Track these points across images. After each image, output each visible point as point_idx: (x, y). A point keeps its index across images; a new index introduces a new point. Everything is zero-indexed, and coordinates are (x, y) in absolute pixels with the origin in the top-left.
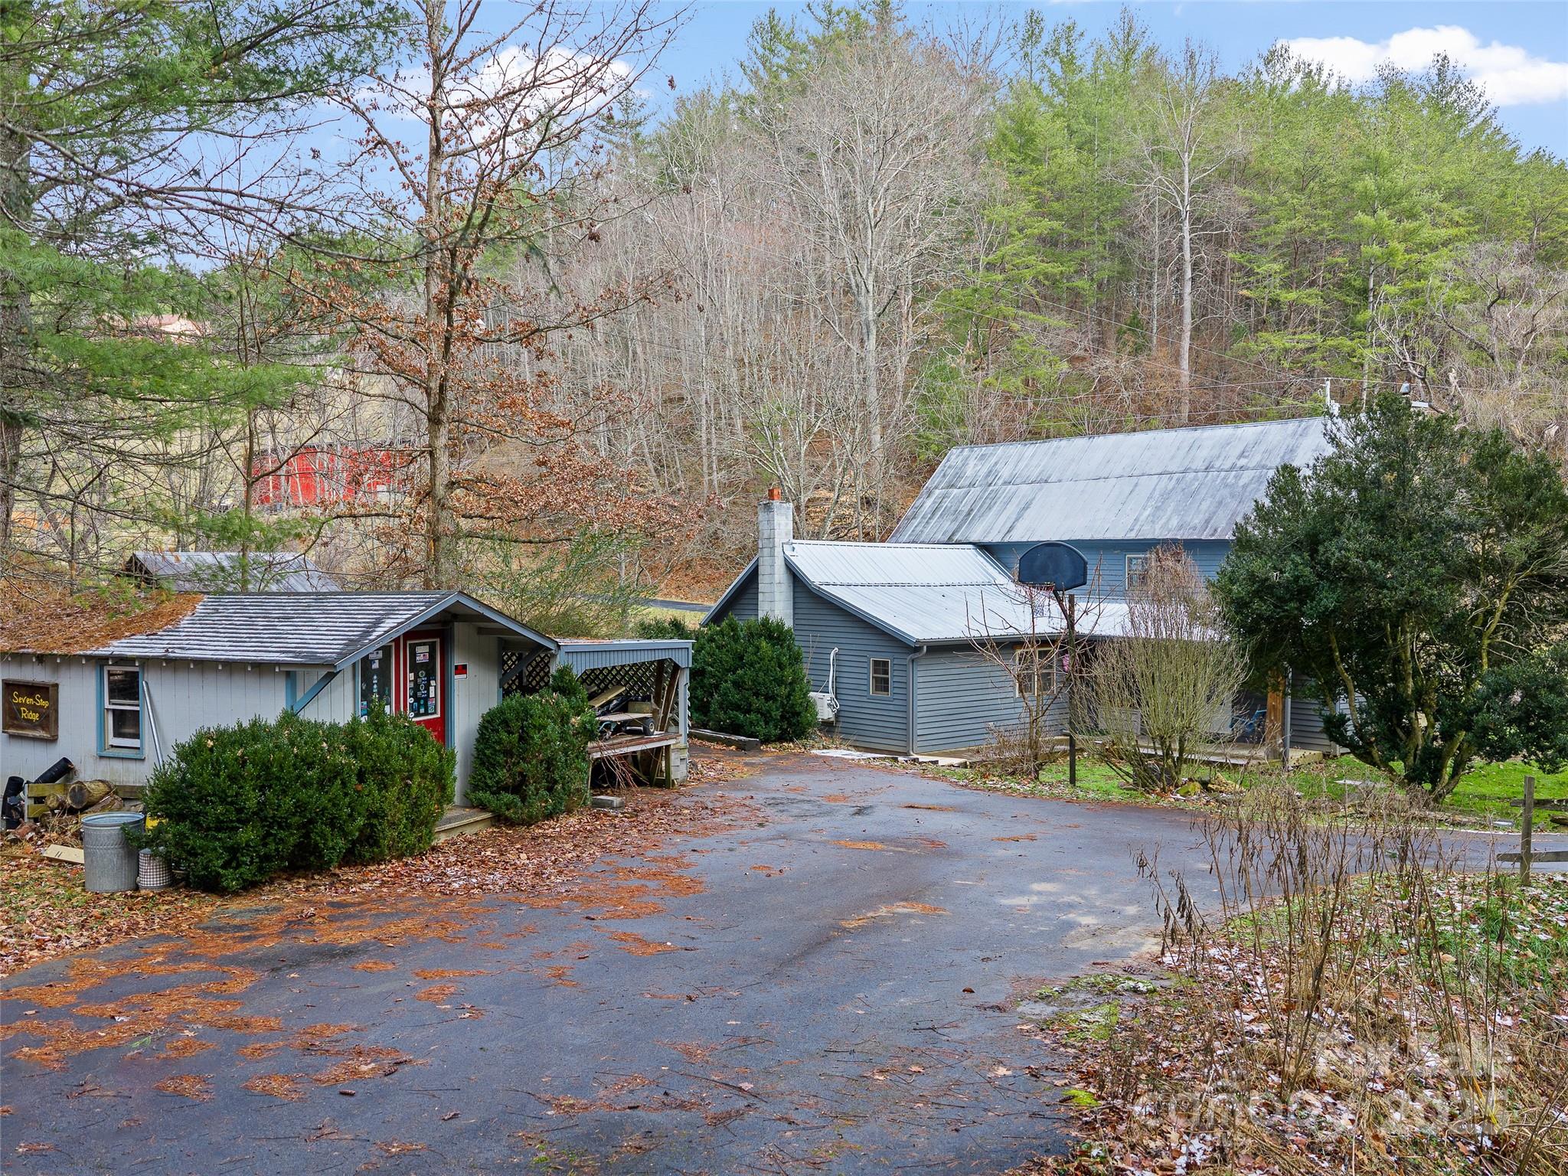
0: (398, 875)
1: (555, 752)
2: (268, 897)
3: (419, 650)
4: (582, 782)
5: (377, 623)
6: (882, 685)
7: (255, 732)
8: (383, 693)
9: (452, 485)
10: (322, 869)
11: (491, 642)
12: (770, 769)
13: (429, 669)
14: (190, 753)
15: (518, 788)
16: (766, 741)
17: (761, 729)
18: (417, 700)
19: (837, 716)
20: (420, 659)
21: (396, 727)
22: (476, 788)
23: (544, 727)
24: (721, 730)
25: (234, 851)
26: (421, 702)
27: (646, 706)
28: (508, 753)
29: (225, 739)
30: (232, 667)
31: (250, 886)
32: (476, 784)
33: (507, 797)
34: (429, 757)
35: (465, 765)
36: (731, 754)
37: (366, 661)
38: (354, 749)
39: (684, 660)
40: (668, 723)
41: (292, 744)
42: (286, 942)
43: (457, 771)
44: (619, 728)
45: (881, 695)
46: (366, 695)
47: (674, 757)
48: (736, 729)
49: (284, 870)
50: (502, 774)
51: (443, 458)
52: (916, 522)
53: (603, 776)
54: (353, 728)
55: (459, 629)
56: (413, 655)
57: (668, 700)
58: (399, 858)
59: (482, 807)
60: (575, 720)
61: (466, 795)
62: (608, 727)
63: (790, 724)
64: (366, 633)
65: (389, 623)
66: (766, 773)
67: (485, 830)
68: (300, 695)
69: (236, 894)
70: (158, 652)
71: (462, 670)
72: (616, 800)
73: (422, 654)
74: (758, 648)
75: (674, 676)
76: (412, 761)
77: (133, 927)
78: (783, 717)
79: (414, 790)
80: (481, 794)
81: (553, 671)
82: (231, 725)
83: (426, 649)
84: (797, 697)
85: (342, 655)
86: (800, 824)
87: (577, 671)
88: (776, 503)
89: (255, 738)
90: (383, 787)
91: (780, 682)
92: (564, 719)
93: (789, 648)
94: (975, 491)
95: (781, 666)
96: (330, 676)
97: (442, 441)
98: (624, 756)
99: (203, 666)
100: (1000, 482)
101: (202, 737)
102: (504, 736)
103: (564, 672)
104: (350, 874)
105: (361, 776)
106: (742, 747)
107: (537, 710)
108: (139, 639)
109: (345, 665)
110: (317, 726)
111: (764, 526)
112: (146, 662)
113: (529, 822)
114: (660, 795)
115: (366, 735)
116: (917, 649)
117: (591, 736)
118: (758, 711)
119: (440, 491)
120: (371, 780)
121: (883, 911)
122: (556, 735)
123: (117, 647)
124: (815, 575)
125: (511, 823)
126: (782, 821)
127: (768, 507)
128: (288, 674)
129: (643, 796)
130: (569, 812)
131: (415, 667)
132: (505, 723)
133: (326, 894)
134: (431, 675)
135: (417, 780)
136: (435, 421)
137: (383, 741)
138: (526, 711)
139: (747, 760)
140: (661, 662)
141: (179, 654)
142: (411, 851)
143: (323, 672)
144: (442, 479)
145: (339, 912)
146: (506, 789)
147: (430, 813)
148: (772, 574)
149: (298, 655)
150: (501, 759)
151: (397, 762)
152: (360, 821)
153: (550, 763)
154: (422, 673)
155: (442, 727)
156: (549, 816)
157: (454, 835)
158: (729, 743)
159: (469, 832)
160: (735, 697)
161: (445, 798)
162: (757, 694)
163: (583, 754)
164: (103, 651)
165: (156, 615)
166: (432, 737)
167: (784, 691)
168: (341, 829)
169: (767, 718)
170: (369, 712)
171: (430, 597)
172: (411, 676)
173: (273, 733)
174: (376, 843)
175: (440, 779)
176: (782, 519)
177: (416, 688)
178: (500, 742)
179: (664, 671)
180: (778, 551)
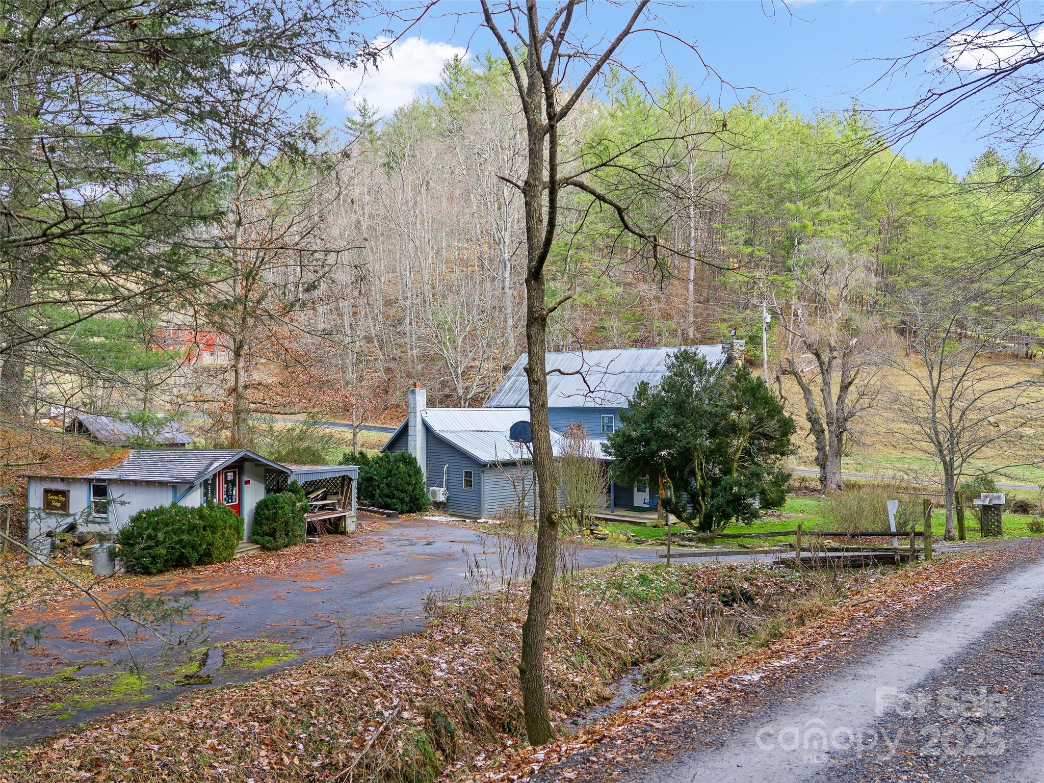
0: (220, 569)
1: (288, 519)
2: (167, 576)
3: (229, 474)
4: (302, 530)
5: (211, 464)
6: (469, 483)
7: (161, 511)
8: (213, 494)
9: (246, 387)
10: (188, 566)
11: (261, 470)
12: (399, 526)
13: (233, 483)
14: (136, 519)
15: (272, 534)
16: (402, 513)
17: (399, 507)
18: (228, 496)
19: (447, 499)
20: (229, 478)
21: (219, 508)
22: (254, 534)
23: (283, 508)
24: (380, 507)
25: (154, 558)
26: (230, 497)
27: (335, 497)
28: (268, 519)
29: (151, 514)
30: (149, 484)
31: (160, 572)
32: (254, 533)
33: (267, 538)
34: (232, 521)
35: (249, 524)
36: (385, 519)
37: (206, 481)
38: (201, 517)
39: (354, 475)
40: (346, 506)
41: (177, 515)
42: (178, 589)
43: (245, 526)
44: (322, 508)
45: (468, 489)
46: (206, 494)
47: (349, 522)
48: (387, 507)
49: (173, 566)
50: (265, 528)
51: (242, 373)
53: (312, 530)
54: (201, 509)
55: (247, 465)
56: (226, 477)
57: (346, 494)
58: (220, 562)
59: (257, 543)
60: (298, 504)
61: (249, 538)
62: (316, 507)
63: (414, 504)
64: (206, 469)
65: (216, 464)
66: (395, 528)
67: (257, 552)
68: (178, 495)
69: (154, 575)
70: (116, 477)
71: (248, 482)
72: (318, 540)
73: (230, 476)
74: (398, 467)
75: (349, 483)
76: (226, 522)
77: (117, 586)
78: (410, 501)
79: (226, 534)
80: (255, 537)
81: (289, 482)
82: (152, 508)
83: (231, 474)
84: (417, 491)
85: (196, 479)
86: (399, 549)
87: (301, 482)
88: (417, 390)
89: (162, 513)
90: (214, 533)
91: (409, 484)
92: (294, 504)
93: (415, 467)
95: (409, 475)
96: (191, 487)
97: (242, 364)
98: (324, 521)
99: (136, 483)
101: (141, 513)
102: (266, 512)
103: (294, 483)
104: (200, 568)
105: (204, 529)
106: (389, 515)
107: (281, 500)
108: (106, 471)
109: (197, 483)
110: (186, 508)
111: (411, 401)
112: (110, 481)
113: (276, 549)
114: (340, 537)
115: (207, 512)
116: (485, 466)
117: (305, 511)
118: (398, 498)
119: (240, 389)
120: (208, 529)
121: (411, 578)
122: (289, 511)
123: (96, 475)
124: (437, 427)
125: (269, 549)
126: (390, 547)
127: (413, 392)
128: (174, 487)
129: (332, 538)
130: (296, 545)
131: (227, 482)
132: (267, 506)
133: (190, 574)
134: (234, 485)
135: (228, 530)
136: (237, 355)
137: (213, 514)
138: (276, 501)
139: (389, 522)
140: (343, 477)
141: (125, 478)
142: (225, 559)
143: (188, 486)
144: (241, 382)
145: (196, 581)
146: (267, 535)
147: (233, 544)
148: (415, 426)
149: (178, 478)
150: (265, 521)
151: (220, 523)
152: (204, 547)
153: (286, 523)
154: (230, 484)
155: (239, 508)
156: (286, 546)
157: (244, 554)
158: (383, 514)
159: (250, 553)
160: (386, 491)
161: (240, 538)
162: (397, 490)
163: (302, 520)
164: (91, 476)
165: (112, 460)
166: (234, 512)
167: (410, 488)
168: (196, 550)
169: (402, 501)
170: (207, 501)
171: (233, 452)
172: (225, 486)
173: (169, 512)
174: (211, 556)
175: (238, 530)
176: (421, 397)
177: (227, 491)
178: (264, 514)
179: (345, 480)
180: (418, 414)
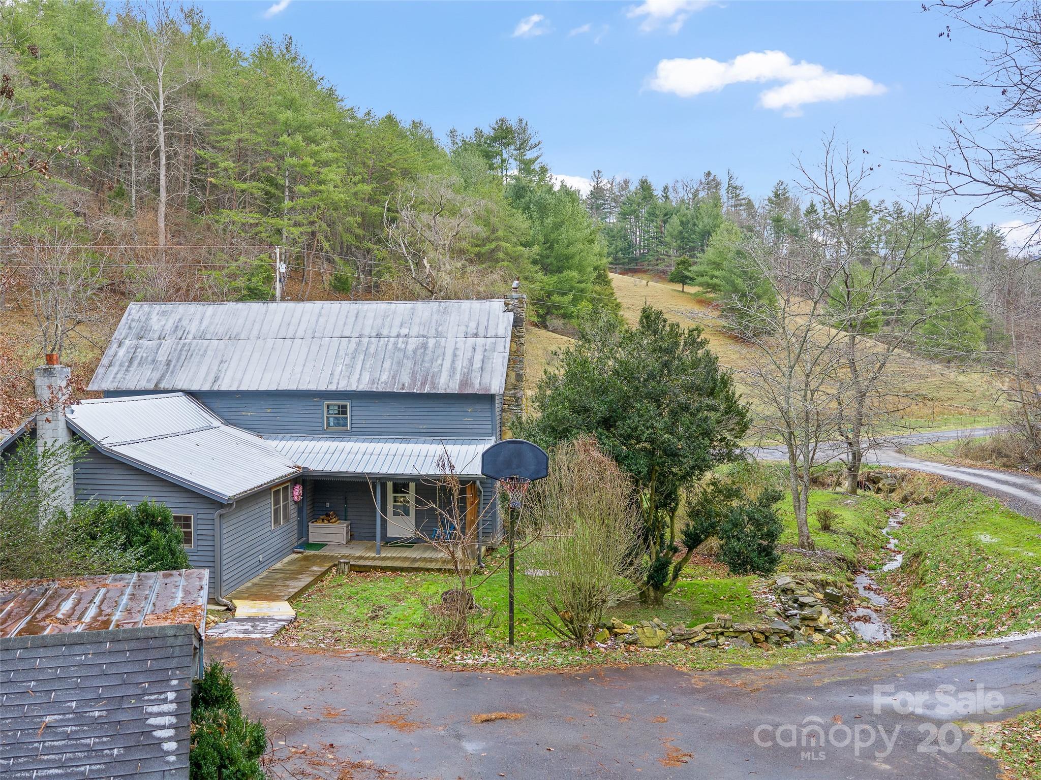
52: (114, 369)
94: (167, 344)
100: (190, 336)
116: (228, 506)
